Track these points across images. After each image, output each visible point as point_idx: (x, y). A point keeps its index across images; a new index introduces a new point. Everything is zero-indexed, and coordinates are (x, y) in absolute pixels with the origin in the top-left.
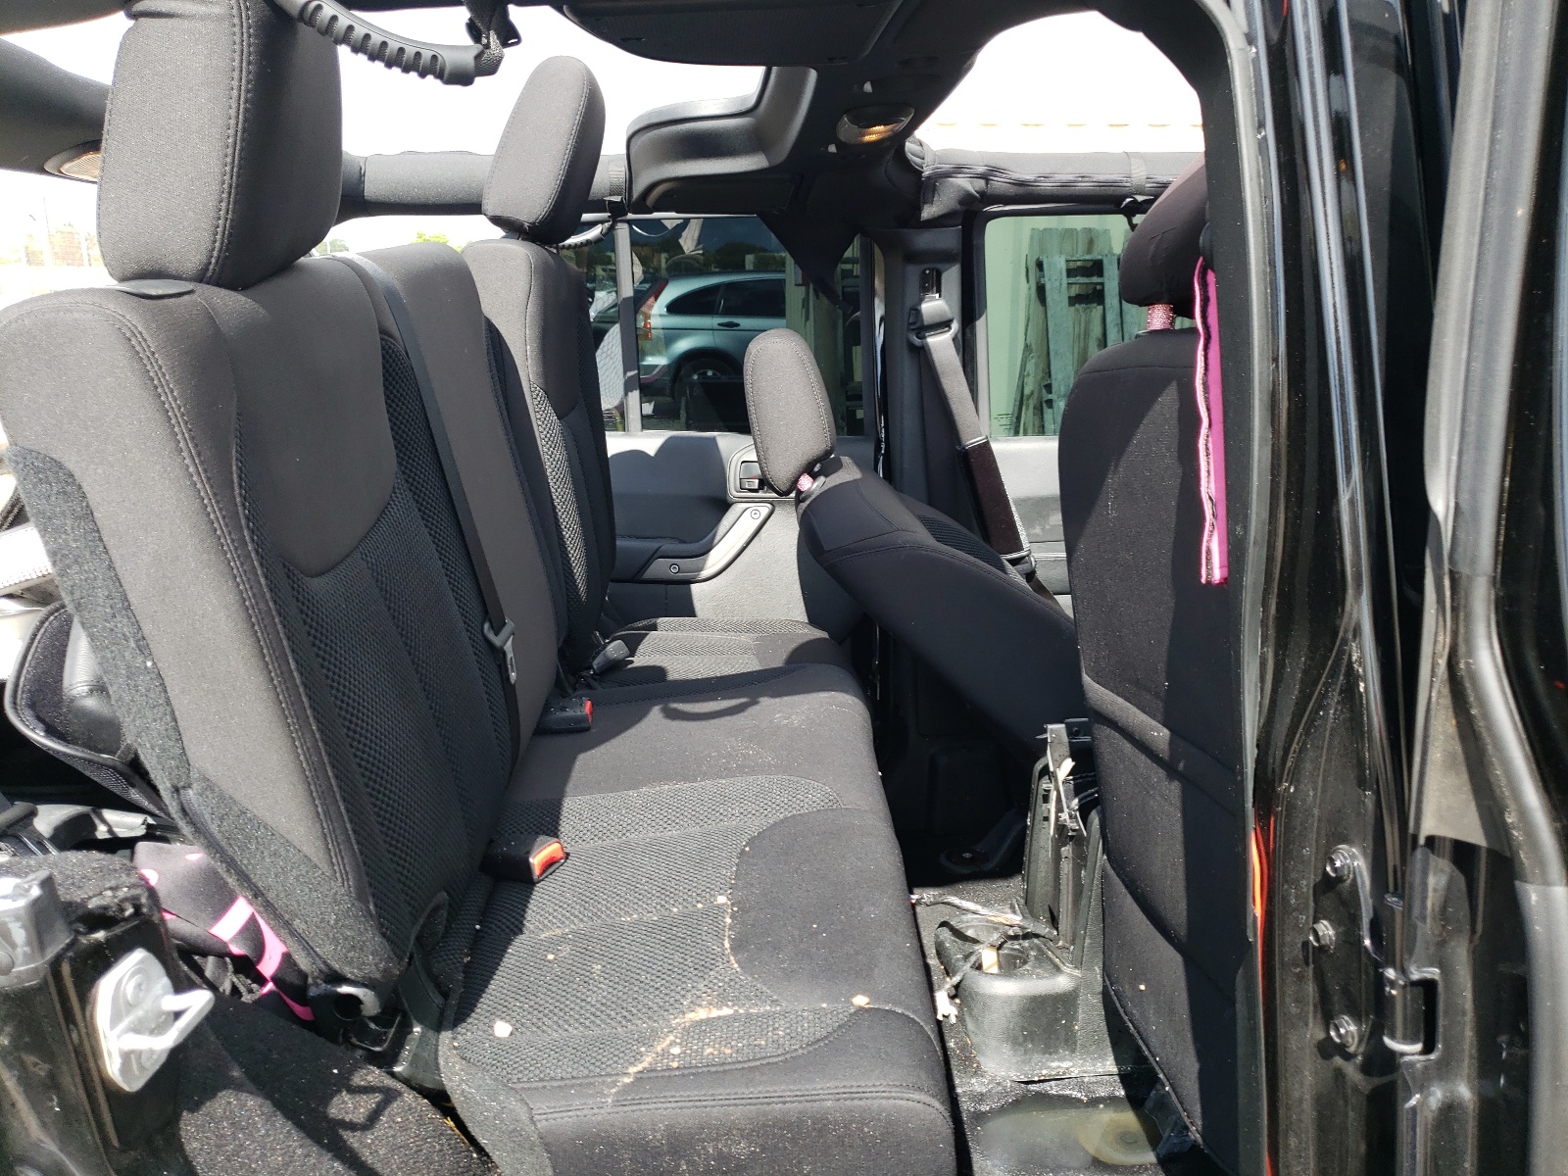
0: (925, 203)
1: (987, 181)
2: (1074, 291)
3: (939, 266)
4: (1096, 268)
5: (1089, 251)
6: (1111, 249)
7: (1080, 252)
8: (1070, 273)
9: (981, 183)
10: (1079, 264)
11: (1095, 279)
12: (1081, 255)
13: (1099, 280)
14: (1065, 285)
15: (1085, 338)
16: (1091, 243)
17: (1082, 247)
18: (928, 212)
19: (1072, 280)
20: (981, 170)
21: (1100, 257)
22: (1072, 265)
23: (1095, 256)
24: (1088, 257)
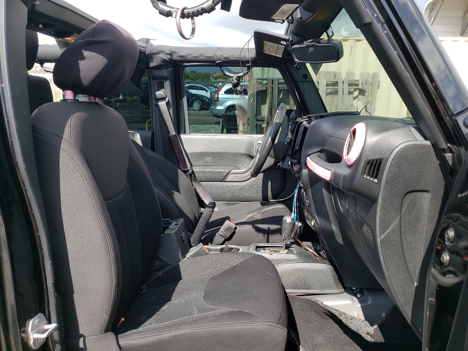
0: (150, 62)
1: (171, 56)
2: (329, 91)
3: (163, 81)
4: (336, 84)
5: (335, 79)
6: (341, 78)
7: (331, 79)
8: (327, 85)
9: (169, 56)
10: (331, 82)
11: (336, 87)
12: (332, 80)
13: (337, 87)
14: (325, 89)
15: (331, 105)
16: (335, 76)
17: (332, 76)
18: (152, 65)
19: (328, 87)
20: (169, 52)
21: (337, 81)
22: (329, 83)
23: (336, 80)
24: (334, 80)
